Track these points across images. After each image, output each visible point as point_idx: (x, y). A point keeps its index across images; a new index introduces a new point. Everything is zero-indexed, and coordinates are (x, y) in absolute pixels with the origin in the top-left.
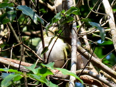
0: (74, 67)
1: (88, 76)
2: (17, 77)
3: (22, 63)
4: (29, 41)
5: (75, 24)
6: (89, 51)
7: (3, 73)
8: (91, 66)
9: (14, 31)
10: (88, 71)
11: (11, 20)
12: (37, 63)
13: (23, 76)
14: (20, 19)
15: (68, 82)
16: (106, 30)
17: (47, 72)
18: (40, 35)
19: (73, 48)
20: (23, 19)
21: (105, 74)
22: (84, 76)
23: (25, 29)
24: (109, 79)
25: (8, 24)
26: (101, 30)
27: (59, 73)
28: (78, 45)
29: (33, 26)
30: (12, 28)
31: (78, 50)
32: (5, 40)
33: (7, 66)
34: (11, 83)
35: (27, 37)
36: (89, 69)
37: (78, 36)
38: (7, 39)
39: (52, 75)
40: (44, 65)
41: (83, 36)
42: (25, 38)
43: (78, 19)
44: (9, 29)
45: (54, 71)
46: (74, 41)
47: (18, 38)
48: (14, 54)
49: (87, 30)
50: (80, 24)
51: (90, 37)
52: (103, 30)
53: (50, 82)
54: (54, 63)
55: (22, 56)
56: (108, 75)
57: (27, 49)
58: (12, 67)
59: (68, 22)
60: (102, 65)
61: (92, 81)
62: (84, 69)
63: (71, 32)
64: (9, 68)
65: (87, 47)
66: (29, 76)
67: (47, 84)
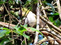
2: (8, 32)
3: (10, 25)
4: (14, 13)
5: (38, 4)
6: (46, 18)
8: (47, 26)
9: (6, 8)
10: (46, 29)
11: (4, 2)
12: (18, 24)
13: (10, 32)
14: (9, 2)
15: (35, 34)
16: (55, 7)
17: (24, 29)
19: (37, 17)
20: (11, 2)
21: (55, 30)
22: (44, 32)
23: (12, 7)
24: (57, 33)
25: (3, 4)
26: (52, 7)
27: (30, 30)
28: (40, 15)
29: (16, 5)
30: (5, 6)
31: (40, 18)
33: (2, 26)
34: (4, 35)
35: (13, 11)
36: (46, 28)
37: (40, 10)
38: (2, 12)
39: (26, 31)
40: (22, 26)
41: (43, 10)
42: (12, 12)
43: (40, 1)
44: (3, 7)
45: (27, 29)
46: (38, 13)
47: (8, 11)
48: (6, 20)
49: (45, 7)
50: (41, 4)
51: (46, 11)
52: (54, 7)
53: (25, 35)
54: (27, 25)
55: (10, 21)
57: (13, 17)
58: (5, 27)
59: (35, 3)
60: (53, 25)
61: (48, 34)
62: (43, 28)
63: (36, 8)
64: (3, 27)
65: (45, 16)
66: (14, 31)
67: (23, 36)
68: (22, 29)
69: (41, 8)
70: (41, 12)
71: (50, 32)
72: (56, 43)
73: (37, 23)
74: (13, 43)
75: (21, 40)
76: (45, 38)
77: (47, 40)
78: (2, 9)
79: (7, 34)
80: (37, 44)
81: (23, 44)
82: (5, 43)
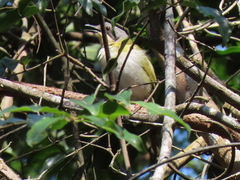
0: (171, 97)
1: (199, 115)
2: (59, 122)
3: (67, 93)
4: (78, 51)
6: (199, 66)
7: (29, 115)
8: (205, 96)
9: (49, 31)
10: (200, 105)
11: (40, 8)
12: (96, 92)
13: (69, 120)
14: (60, 8)
15: (160, 127)
17: (118, 109)
19: (168, 60)
20: (65, 9)
21: (234, 110)
22: (193, 117)
23: (70, 27)
25: (36, 16)
26: (221, 23)
27: (143, 110)
28: (178, 55)
30: (45, 24)
31: (179, 64)
32: (32, 50)
33: (36, 99)
34: (46, 135)
35: (75, 44)
36: (201, 101)
37: (178, 36)
38: (35, 47)
39: (127, 115)
40: (111, 97)
41: (187, 35)
42: (72, 46)
43: (176, 1)
44: (38, 27)
45: (131, 107)
46: (170, 47)
47: (57, 45)
48: (51, 77)
49: (195, 23)
50: (181, 13)
52: (226, 23)
53: (125, 131)
54: (131, 92)
55: (67, 79)
57: (77, 66)
58: (46, 103)
59: (155, 8)
60: (228, 91)
61: (209, 125)
62: (191, 101)
63: (163, 28)
64: (42, 105)
65: (195, 58)
66: (82, 119)
67: (118, 135)
68: (110, 108)
69: (180, 27)
70: (180, 41)
71: (217, 117)
73: (167, 86)
74: (81, 163)
75: (109, 150)
76: (201, 139)
77: (207, 147)
78: (33, 37)
79: (58, 131)
80: (171, 164)
81: (118, 164)
82: (50, 163)
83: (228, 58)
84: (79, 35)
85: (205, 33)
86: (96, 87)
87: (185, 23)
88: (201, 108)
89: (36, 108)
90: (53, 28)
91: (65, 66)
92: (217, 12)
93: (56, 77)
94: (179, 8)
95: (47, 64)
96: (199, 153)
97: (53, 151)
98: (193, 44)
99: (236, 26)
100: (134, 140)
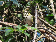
0: (36, 25)
1: (43, 30)
2: (12, 31)
4: (16, 15)
5: (36, 7)
7: (5, 29)
10: (43, 27)
11: (8, 6)
13: (14, 30)
14: (12, 6)
16: (50, 9)
17: (25, 28)
18: (21, 12)
21: (50, 28)
22: (41, 30)
23: (15, 10)
24: (52, 31)
25: (7, 8)
27: (30, 28)
28: (38, 16)
29: (18, 8)
30: (9, 9)
31: (38, 18)
32: (6, 15)
33: (7, 26)
36: (43, 26)
38: (7, 14)
39: (27, 29)
43: (38, 4)
46: (36, 14)
49: (42, 9)
50: (39, 7)
53: (26, 33)
56: (51, 29)
57: (16, 19)
59: (33, 6)
60: (49, 24)
61: (45, 32)
62: (41, 26)
63: (35, 10)
65: (42, 17)
66: (17, 30)
67: (25, 34)
68: (23, 28)
69: (39, 10)
70: (39, 13)
71: (46, 30)
72: (51, 39)
73: (36, 23)
74: (17, 40)
75: (23, 37)
76: (43, 35)
77: (44, 37)
78: (6, 12)
79: (12, 33)
80: (36, 40)
81: (25, 40)
82: (10, 40)
83: (49, 17)
84: (17, 12)
85: (44, 12)
86: (20, 23)
87: (40, 9)
88: (43, 28)
89: (7, 28)
90: (11, 10)
91: (13, 19)
92: (47, 7)
93: (11, 21)
94: (38, 6)
95: (9, 18)
96: (42, 38)
97: (10, 37)
98: (41, 14)
99: (51, 10)
100: (28, 35)
